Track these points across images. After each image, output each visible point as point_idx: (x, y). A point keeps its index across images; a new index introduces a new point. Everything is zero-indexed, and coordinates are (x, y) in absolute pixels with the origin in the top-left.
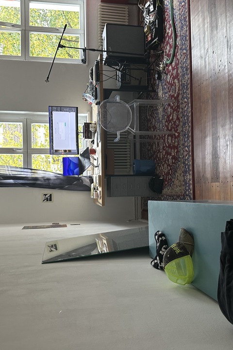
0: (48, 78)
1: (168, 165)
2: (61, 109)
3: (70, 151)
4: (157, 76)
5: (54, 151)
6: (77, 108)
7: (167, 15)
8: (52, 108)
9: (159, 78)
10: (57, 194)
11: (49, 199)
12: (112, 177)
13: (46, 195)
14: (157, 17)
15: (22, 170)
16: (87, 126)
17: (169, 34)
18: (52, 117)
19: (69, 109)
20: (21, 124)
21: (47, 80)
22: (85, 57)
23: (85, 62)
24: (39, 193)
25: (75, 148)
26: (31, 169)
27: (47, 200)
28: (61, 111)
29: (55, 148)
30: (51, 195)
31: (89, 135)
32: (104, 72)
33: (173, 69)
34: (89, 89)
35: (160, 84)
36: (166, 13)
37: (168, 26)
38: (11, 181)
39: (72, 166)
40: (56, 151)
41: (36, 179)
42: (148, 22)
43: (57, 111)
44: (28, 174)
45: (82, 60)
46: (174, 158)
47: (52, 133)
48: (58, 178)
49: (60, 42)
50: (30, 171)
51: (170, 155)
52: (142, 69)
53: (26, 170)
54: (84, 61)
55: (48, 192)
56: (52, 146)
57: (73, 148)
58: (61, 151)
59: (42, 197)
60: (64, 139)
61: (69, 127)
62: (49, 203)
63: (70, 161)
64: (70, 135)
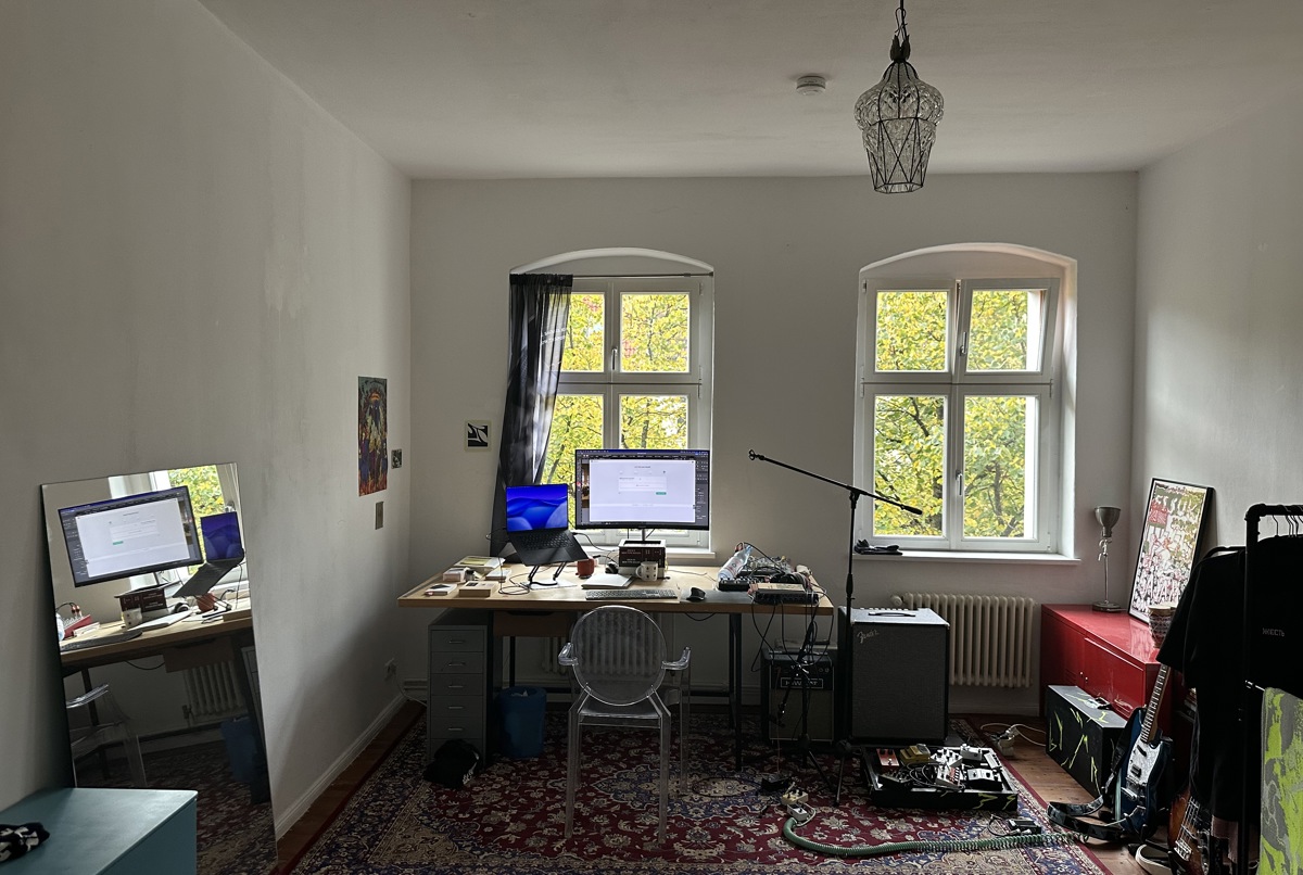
1: (490, 808)
2: (702, 483)
3: (586, 504)
4: (772, 778)
5: (584, 462)
6: (707, 528)
7: (941, 826)
8: (703, 459)
9: (767, 788)
10: (485, 462)
11: (475, 441)
12: (485, 628)
13: (485, 431)
14: (944, 790)
15: (555, 370)
16: (658, 556)
17: (875, 833)
18: (679, 458)
19: (702, 505)
20: (687, 371)
21: (754, 456)
22: (874, 552)
23: (863, 552)
24: (491, 412)
25: (594, 518)
26: (555, 395)
27: (470, 436)
28: (697, 482)
29: (593, 463)
30: (486, 445)
31: (630, 561)
32: (778, 617)
33: (762, 841)
34: (763, 562)
35: (749, 788)
36: (946, 823)
37: (903, 827)
38: (525, 344)
39: (537, 510)
40: (586, 468)
41: (529, 408)
42: (938, 760)
43: (697, 472)
44: (545, 382)
45: (864, 544)
46: (500, 827)
47: (636, 458)
48: (527, 465)
49: (865, 493)
50: (552, 390)
51: (514, 819)
52: (805, 731)
53: (554, 378)
54: (861, 546)
55: (494, 438)
56: (600, 457)
57: (595, 514)
58: (586, 481)
59: (479, 420)
60: (621, 490)
61: (655, 505)
62: (465, 439)
63: (555, 504)
64: (630, 505)
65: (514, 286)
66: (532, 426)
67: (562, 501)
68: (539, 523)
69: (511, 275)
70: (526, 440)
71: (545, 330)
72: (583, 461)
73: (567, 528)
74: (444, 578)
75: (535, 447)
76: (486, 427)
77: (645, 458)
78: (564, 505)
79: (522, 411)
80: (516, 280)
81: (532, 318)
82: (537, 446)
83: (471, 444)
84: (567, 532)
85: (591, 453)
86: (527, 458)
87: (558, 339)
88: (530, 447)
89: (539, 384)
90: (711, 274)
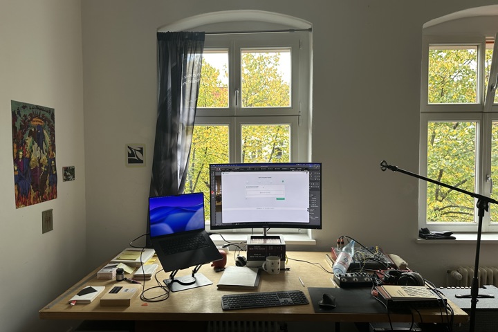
0: (394, 169)
2: (316, 190)
3: (219, 208)
6: (320, 227)
8: (316, 170)
10: (141, 176)
13: (141, 151)
15: (193, 106)
18: (296, 170)
19: (315, 208)
22: (434, 238)
23: (424, 237)
24: (145, 136)
25: (226, 220)
26: (193, 124)
27: (129, 155)
28: (311, 190)
29: (225, 176)
30: (141, 162)
31: (256, 255)
38: (170, 86)
40: (218, 179)
41: (174, 134)
43: (311, 181)
44: (186, 113)
45: (427, 231)
47: (260, 170)
48: (173, 177)
50: (191, 120)
53: (192, 112)
54: (424, 233)
55: (148, 156)
56: (230, 171)
57: (227, 217)
58: (219, 190)
59: (136, 142)
60: (247, 197)
61: (275, 208)
62: (125, 158)
63: (194, 210)
64: (255, 209)
65: (161, 42)
66: (176, 147)
67: (199, 207)
68: (180, 228)
69: (158, 33)
70: (172, 157)
71: (185, 74)
72: (216, 173)
73: (204, 229)
74: (98, 276)
75: (179, 163)
76: (142, 149)
77: (267, 170)
78: (201, 210)
79: (169, 136)
80: (163, 38)
81: (174, 64)
82: (180, 162)
83: (131, 161)
84: (203, 233)
85: (223, 167)
86: (173, 171)
87: (195, 81)
88: (175, 163)
89: (181, 117)
90: (310, 30)
